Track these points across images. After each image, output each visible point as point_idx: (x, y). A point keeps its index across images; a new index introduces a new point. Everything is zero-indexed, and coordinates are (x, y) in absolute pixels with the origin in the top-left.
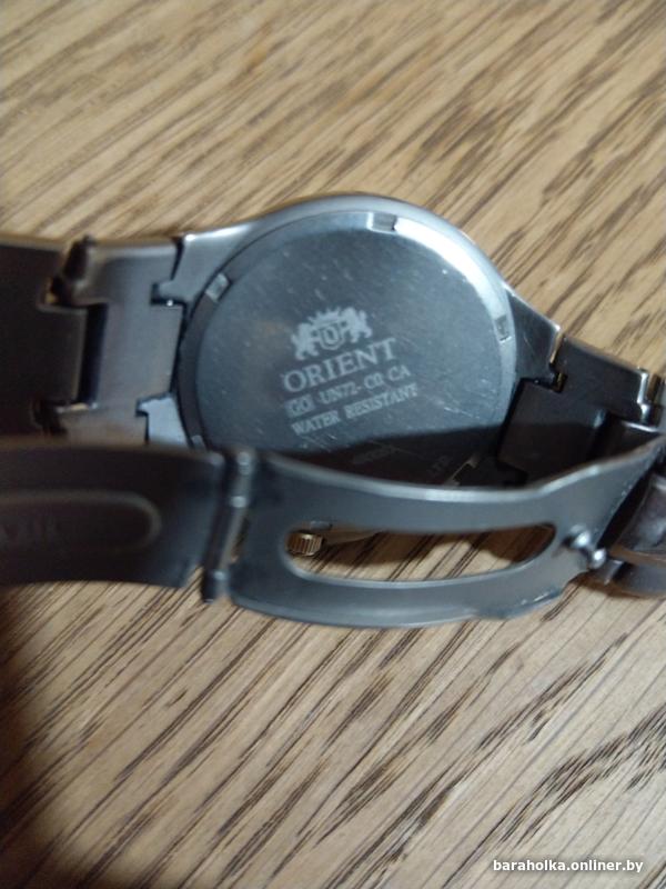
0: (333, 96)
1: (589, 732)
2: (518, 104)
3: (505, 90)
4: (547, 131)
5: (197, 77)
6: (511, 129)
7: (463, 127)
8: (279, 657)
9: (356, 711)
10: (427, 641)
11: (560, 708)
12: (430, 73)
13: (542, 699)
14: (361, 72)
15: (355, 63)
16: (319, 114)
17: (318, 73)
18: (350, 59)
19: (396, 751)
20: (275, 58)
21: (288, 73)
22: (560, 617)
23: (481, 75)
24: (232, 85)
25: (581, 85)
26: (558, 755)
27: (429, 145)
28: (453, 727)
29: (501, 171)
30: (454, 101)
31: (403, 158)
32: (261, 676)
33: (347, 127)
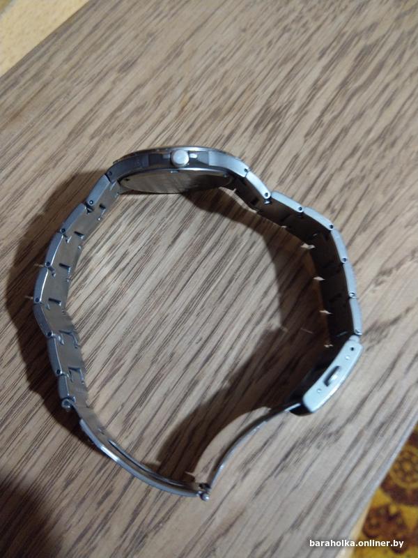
0: (216, 114)
2: (290, 102)
3: (284, 97)
4: (303, 111)
5: (163, 116)
6: (289, 113)
7: (269, 116)
12: (253, 96)
14: (225, 102)
15: (222, 99)
16: (212, 123)
17: (208, 107)
18: (220, 97)
20: (191, 103)
21: (197, 108)
23: (273, 93)
24: (177, 117)
25: (314, 89)
27: (257, 127)
29: (286, 131)
30: (264, 106)
31: (248, 134)
33: (223, 126)
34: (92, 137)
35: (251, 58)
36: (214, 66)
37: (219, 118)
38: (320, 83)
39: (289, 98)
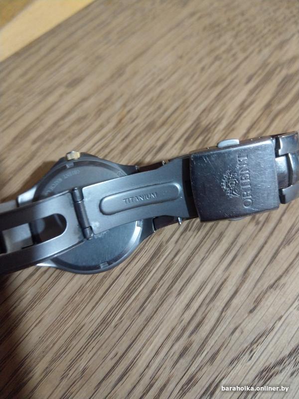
0: (150, 127)
1: (272, 355)
2: (218, 120)
3: (214, 115)
5: (102, 127)
7: (199, 131)
8: (151, 337)
9: (182, 355)
10: (206, 325)
11: (259, 347)
12: (185, 113)
13: (252, 344)
14: (160, 117)
15: (158, 113)
16: (146, 135)
17: (145, 119)
18: (155, 112)
19: (198, 369)
20: (129, 116)
21: (133, 121)
22: (255, 312)
23: (204, 111)
24: (114, 128)
25: (241, 109)
26: (261, 365)
27: (187, 140)
28: (219, 357)
30: (195, 122)
32: (145, 345)
33: (156, 138)
34: (34, 142)
35: (186, 80)
36: (152, 85)
37: (153, 130)
38: (247, 103)
39: (218, 116)
